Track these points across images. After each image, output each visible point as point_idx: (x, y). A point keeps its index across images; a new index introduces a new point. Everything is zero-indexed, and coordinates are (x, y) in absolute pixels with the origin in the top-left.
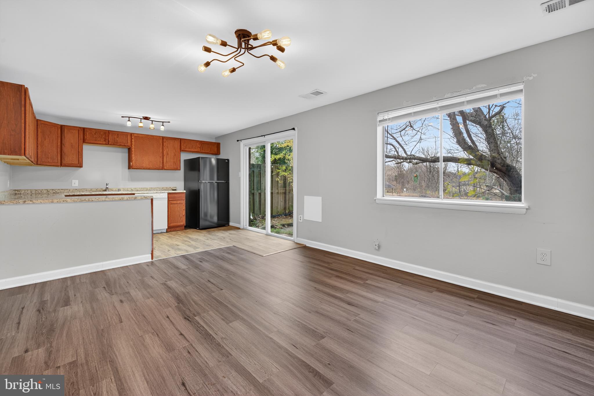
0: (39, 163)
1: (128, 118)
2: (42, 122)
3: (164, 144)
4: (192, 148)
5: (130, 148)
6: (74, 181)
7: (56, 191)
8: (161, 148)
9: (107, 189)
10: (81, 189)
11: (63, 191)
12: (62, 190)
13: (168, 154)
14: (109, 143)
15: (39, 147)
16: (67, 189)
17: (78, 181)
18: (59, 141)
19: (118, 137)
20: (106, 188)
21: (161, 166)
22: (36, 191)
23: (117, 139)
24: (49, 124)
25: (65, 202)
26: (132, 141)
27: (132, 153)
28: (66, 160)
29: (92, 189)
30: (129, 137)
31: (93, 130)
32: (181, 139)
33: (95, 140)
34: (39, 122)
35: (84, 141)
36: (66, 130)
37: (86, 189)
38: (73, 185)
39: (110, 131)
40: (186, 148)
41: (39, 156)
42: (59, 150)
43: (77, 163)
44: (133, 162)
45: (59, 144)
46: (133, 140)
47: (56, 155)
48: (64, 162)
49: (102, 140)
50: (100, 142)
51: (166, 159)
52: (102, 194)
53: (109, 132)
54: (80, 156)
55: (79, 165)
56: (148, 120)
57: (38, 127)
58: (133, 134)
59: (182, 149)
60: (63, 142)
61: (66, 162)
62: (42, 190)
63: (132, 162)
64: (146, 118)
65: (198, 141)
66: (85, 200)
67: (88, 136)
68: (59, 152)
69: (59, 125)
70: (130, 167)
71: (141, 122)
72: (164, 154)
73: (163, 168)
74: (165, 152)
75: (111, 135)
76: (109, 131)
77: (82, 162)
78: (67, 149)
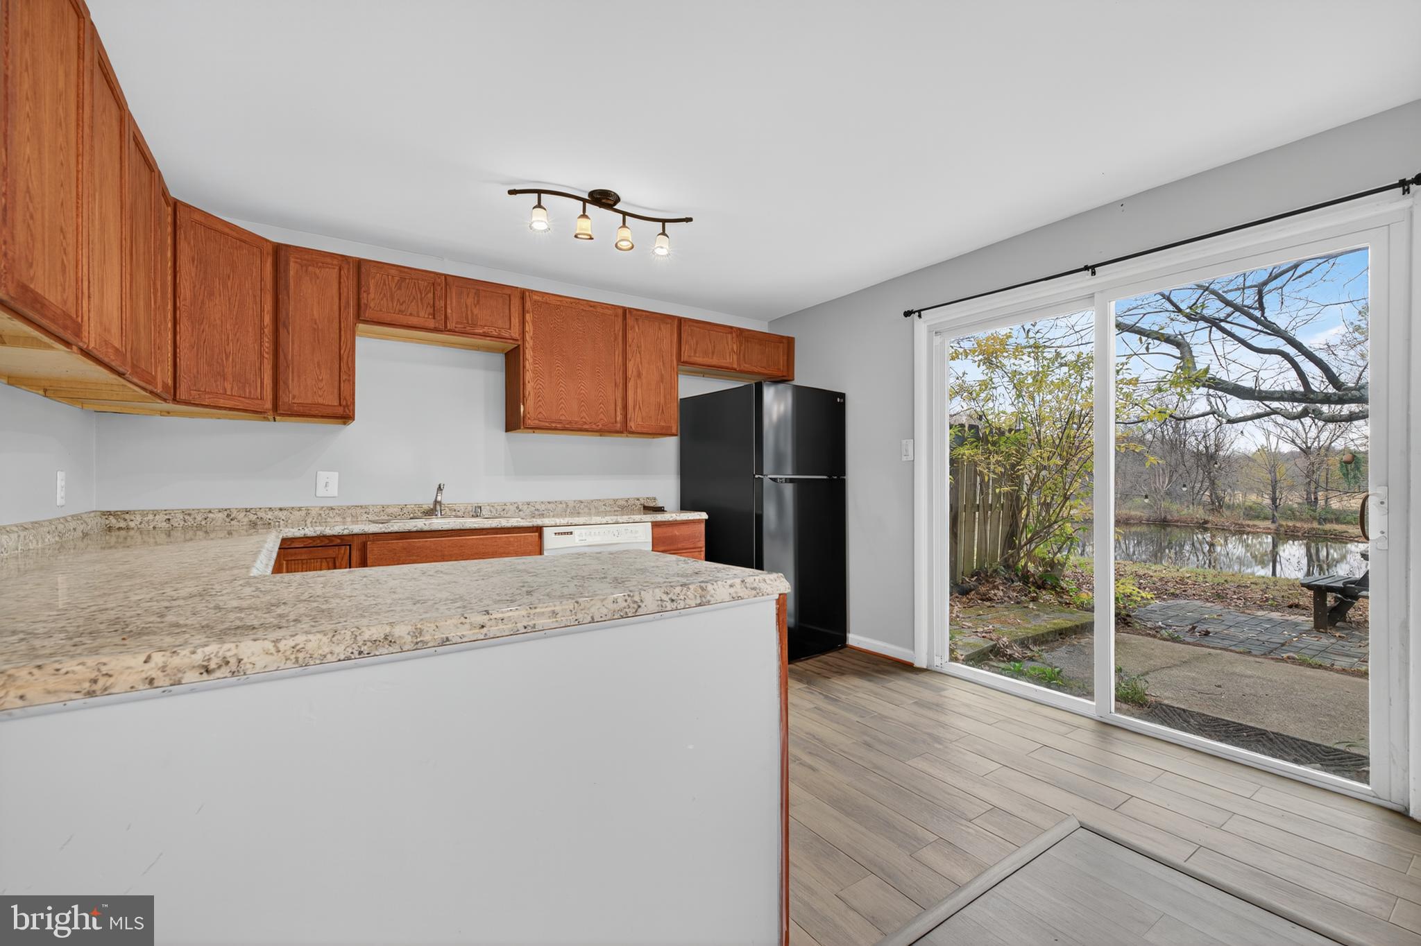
0: (183, 393)
1: (536, 195)
2: (197, 217)
3: (630, 336)
4: (713, 353)
5: (519, 346)
6: (323, 476)
7: (261, 514)
8: (619, 351)
9: (438, 508)
10: (349, 508)
11: (285, 513)
12: (281, 509)
13: (639, 375)
14: (446, 327)
15: (184, 325)
16: (300, 509)
17: (337, 473)
18: (268, 307)
19: (478, 301)
20: (436, 502)
21: (618, 419)
22: (187, 517)
23: (476, 311)
24: (227, 230)
25: (225, 671)
26: (523, 322)
27: (524, 367)
28: (296, 392)
29: (388, 506)
30: (516, 303)
31: (393, 272)
32: (681, 321)
33: (401, 312)
34: (181, 214)
35: (359, 318)
36: (293, 269)
37: (366, 507)
38: (321, 492)
39: (449, 279)
40: (695, 352)
41: (182, 364)
42: (267, 344)
43: (336, 403)
44: (530, 402)
45: (267, 319)
46: (528, 317)
47: (257, 365)
48: (285, 398)
49: (422, 314)
50: (414, 321)
51: (636, 392)
52: (426, 528)
53: (447, 281)
54: (344, 377)
55: (340, 411)
56: (610, 207)
57: (181, 234)
58: (527, 293)
59: (685, 358)
60: (282, 315)
61: (294, 398)
62: (210, 512)
63: (524, 405)
64: (604, 199)
65: (731, 328)
66: (389, 640)
67: (373, 298)
68: (268, 357)
69: (267, 241)
70: (513, 422)
71: (584, 216)
72: (629, 373)
73: (624, 430)
74: (630, 365)
75: (454, 294)
76: (448, 277)
77: (354, 399)
78: (297, 345)
